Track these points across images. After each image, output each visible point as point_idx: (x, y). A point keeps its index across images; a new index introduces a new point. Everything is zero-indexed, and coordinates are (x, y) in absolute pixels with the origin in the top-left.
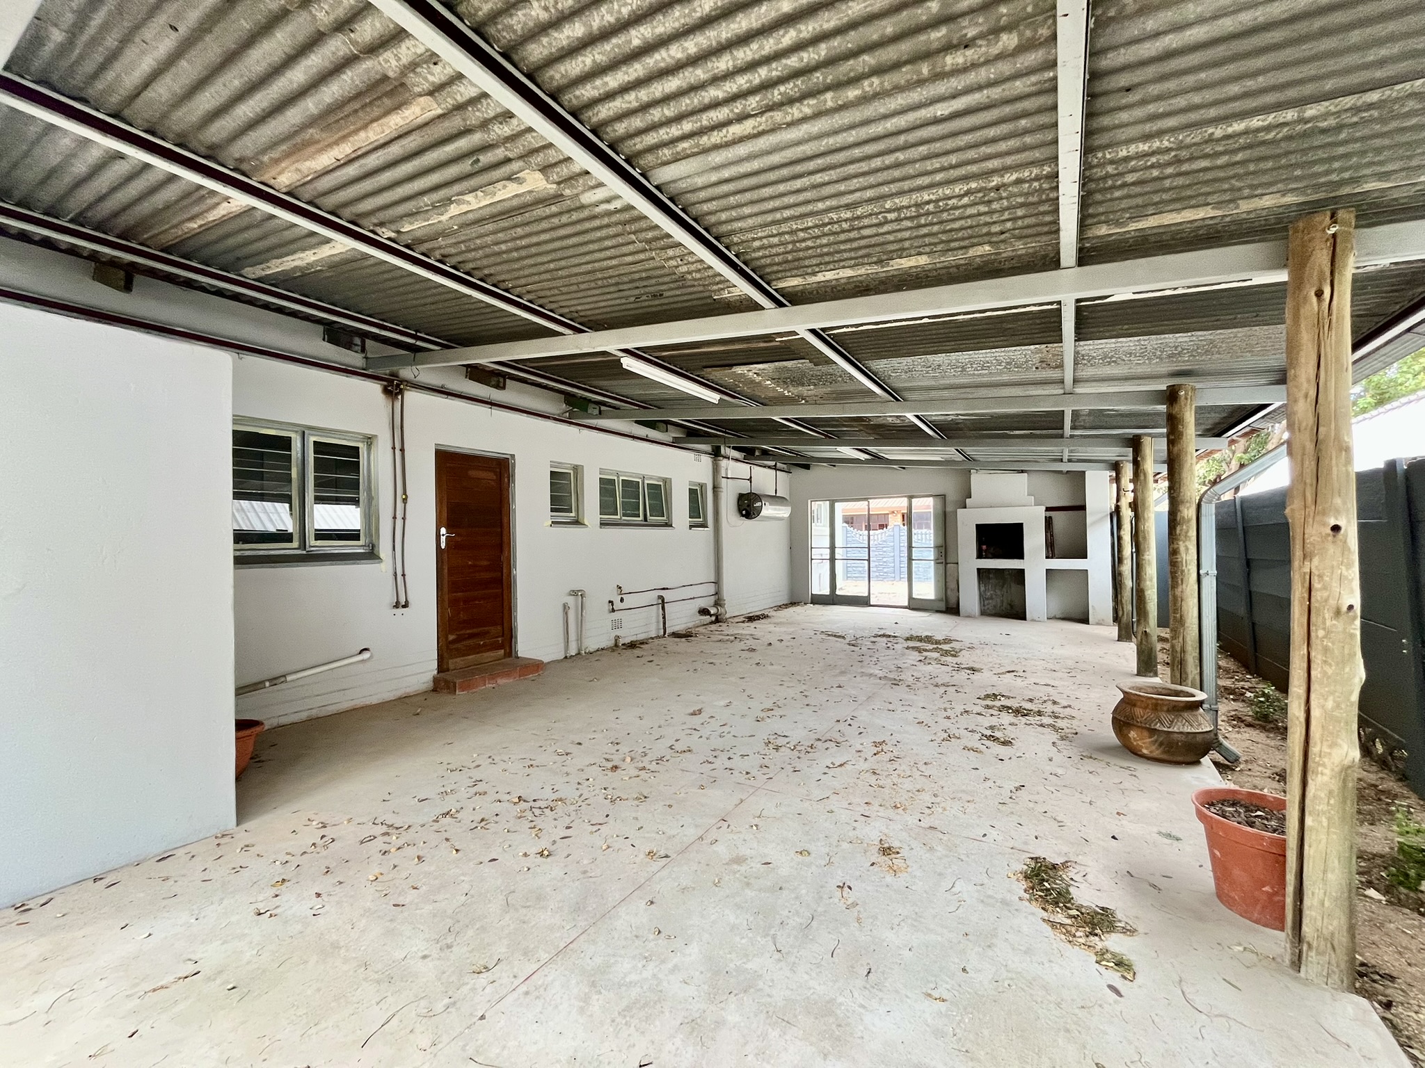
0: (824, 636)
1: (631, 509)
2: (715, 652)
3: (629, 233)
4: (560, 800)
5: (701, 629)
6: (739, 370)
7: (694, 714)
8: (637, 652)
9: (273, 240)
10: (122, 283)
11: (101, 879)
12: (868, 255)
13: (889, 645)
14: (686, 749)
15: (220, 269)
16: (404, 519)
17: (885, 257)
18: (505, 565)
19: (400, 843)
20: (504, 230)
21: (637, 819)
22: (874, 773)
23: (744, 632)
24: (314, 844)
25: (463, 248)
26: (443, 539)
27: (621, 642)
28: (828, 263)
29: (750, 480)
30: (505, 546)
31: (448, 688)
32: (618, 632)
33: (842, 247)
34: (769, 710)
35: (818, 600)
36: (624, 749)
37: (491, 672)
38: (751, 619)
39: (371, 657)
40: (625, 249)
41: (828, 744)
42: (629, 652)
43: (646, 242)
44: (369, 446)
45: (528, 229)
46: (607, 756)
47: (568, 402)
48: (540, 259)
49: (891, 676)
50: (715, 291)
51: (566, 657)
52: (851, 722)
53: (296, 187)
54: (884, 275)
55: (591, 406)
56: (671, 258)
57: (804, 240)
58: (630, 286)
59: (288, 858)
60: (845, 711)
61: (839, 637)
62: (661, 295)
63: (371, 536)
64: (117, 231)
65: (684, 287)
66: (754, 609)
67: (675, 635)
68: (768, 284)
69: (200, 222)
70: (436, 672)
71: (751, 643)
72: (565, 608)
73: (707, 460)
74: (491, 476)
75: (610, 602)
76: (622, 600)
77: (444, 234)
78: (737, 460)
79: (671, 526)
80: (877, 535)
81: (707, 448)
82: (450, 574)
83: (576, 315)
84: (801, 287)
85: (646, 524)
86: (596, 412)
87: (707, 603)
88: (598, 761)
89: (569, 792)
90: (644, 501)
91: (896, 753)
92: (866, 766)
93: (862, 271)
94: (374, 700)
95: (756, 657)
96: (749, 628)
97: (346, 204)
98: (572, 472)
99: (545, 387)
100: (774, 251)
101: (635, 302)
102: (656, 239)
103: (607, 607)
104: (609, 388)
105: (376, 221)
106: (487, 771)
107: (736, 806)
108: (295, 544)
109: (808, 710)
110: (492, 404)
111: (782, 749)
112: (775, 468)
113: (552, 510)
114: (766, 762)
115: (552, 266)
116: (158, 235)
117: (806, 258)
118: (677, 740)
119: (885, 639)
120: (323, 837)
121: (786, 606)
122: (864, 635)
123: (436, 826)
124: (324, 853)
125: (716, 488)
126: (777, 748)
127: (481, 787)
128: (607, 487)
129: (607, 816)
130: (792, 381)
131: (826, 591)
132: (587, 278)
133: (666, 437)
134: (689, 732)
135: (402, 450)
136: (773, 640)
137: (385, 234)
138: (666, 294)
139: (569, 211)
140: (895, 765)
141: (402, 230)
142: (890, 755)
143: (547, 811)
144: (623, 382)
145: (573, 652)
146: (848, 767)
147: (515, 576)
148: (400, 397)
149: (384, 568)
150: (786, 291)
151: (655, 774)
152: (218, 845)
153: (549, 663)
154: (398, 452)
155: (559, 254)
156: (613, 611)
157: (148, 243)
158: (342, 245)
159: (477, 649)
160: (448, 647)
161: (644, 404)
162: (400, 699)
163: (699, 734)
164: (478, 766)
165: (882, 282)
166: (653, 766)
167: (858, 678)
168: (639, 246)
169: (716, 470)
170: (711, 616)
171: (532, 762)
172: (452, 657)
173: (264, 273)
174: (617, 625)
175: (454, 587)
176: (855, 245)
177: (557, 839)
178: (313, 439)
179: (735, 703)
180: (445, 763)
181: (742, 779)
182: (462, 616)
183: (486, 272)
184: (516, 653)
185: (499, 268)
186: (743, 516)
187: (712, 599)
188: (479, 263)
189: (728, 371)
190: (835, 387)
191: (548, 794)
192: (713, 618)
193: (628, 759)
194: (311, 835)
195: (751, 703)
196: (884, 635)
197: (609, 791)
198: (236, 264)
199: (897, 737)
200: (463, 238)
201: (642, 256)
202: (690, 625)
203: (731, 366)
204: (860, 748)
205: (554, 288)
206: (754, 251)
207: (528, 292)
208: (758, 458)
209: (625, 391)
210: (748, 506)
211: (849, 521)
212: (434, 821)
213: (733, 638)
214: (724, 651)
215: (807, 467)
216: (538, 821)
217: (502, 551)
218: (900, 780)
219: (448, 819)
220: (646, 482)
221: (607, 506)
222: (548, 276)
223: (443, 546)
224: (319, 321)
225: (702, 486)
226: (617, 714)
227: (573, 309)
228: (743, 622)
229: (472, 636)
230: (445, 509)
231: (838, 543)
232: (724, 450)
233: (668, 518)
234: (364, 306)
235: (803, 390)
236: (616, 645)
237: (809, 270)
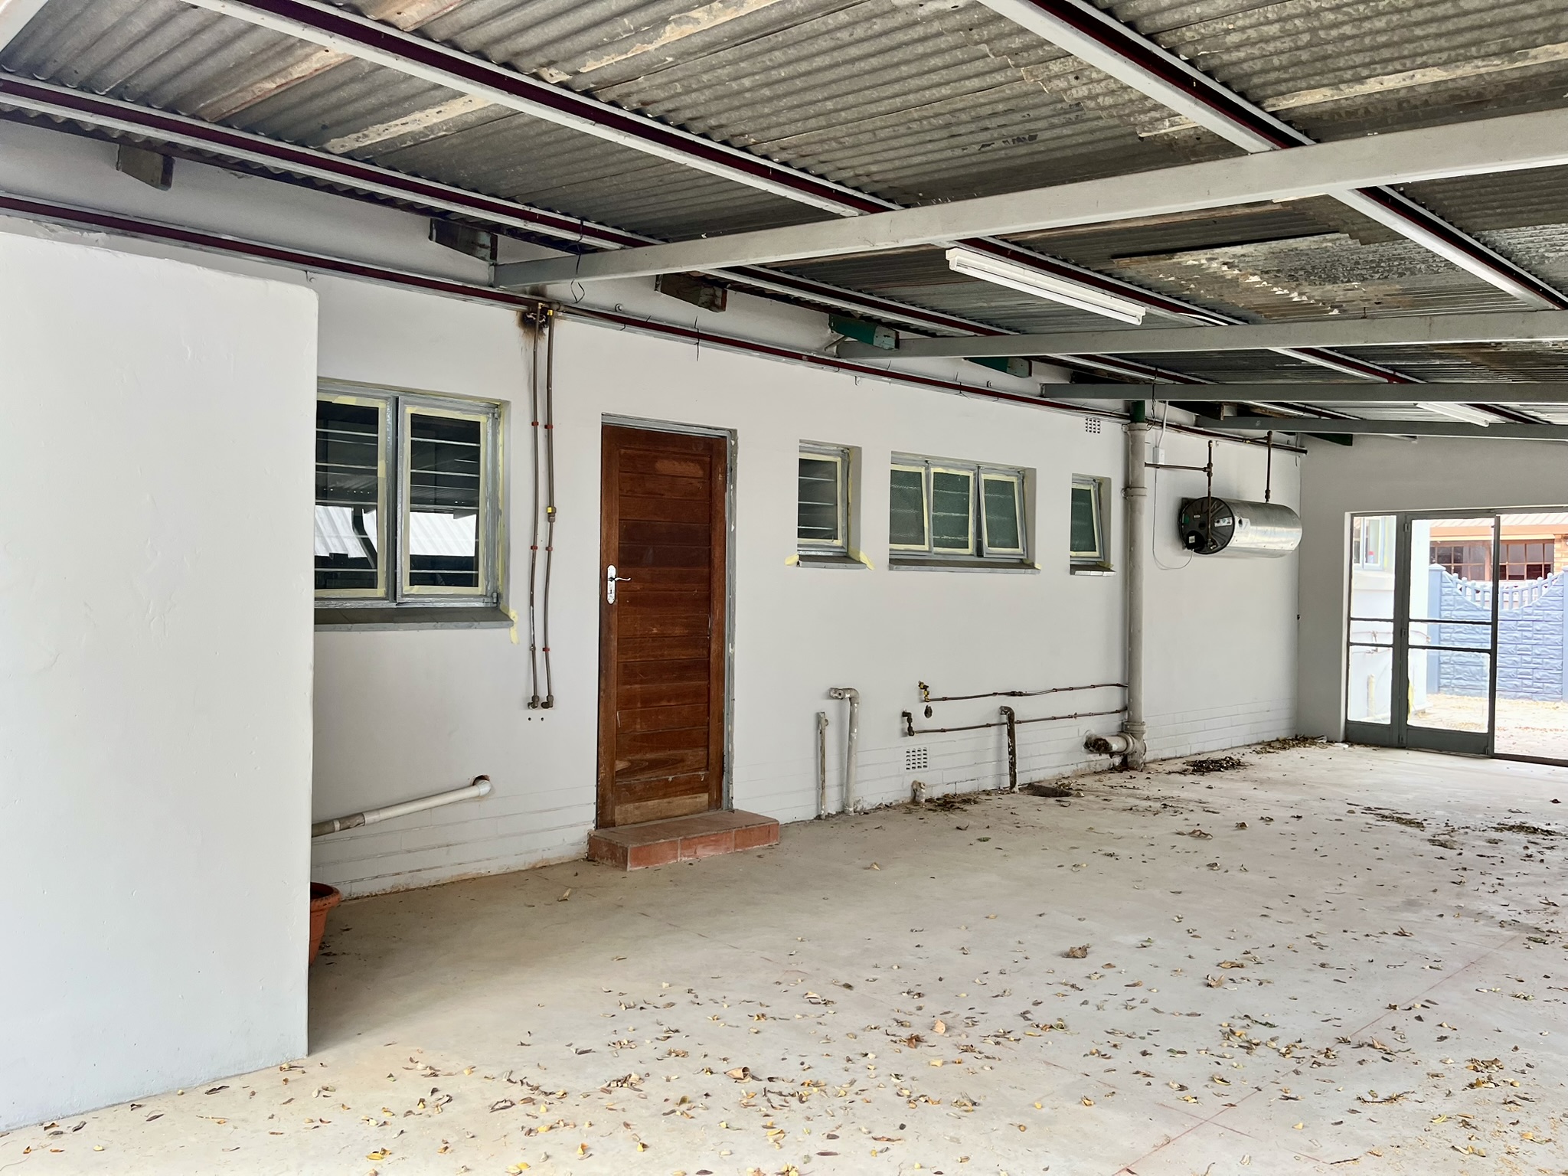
0: (1370, 819)
1: (952, 532)
2: (1118, 832)
3: (977, 43)
4: (816, 1085)
5: (1089, 782)
6: (1189, 259)
7: (1070, 955)
8: (955, 818)
9: (381, 97)
10: (159, 174)
11: (140, 1106)
12: (1477, 43)
13: (1532, 850)
14: (1054, 1022)
15: (295, 144)
16: (549, 549)
17: (1518, 43)
18: (714, 636)
19: (551, 1118)
20: (751, 56)
21: (958, 1141)
22: (1466, 1124)
23: (1184, 795)
24: (422, 1101)
25: (679, 90)
26: (611, 585)
27: (925, 794)
28: (1385, 61)
29: (1208, 470)
30: (716, 604)
31: (613, 857)
32: (920, 776)
33: (1418, 32)
34: (1233, 965)
35: (1361, 736)
36: (930, 1005)
37: (684, 832)
38: (1202, 767)
39: (491, 790)
40: (967, 69)
41: (1365, 1053)
42: (940, 818)
43: (1009, 55)
44: (496, 420)
45: (792, 52)
46: (901, 1017)
47: (836, 327)
48: (808, 97)
49: (1531, 920)
50: (1143, 125)
51: (819, 817)
52: (1422, 1012)
53: (429, 23)
54: (1517, 74)
55: (881, 331)
56: (1057, 76)
57: (1335, 25)
58: (973, 127)
59: (386, 1116)
60: (1409, 988)
61: (1410, 823)
62: (1034, 137)
63: (495, 578)
64: (164, 102)
65: (1079, 120)
66: (1212, 746)
67: (1036, 789)
68: (1257, 104)
69: (280, 81)
70: (592, 826)
71: (1199, 818)
72: (820, 721)
73: (1112, 430)
74: (693, 470)
75: (905, 714)
76: (928, 712)
77: (650, 71)
78: (1179, 427)
79: (1031, 566)
80: (1517, 593)
81: (1117, 404)
82: (621, 650)
83: (865, 179)
84: (1330, 105)
85: (980, 561)
86: (890, 342)
87: (1104, 727)
88: (883, 1022)
89: (829, 1071)
90: (977, 517)
91: (1520, 1089)
92: (1449, 1107)
93: (1467, 70)
94: (494, 868)
95: (1209, 851)
96: (1195, 788)
97: (498, 40)
98: (839, 460)
99: (797, 301)
100: (1271, 47)
101: (980, 152)
102: (1027, 48)
103: (900, 724)
104: (918, 300)
105: (543, 60)
106: (684, 1016)
107: (1157, 1148)
108: (380, 591)
109: (1324, 978)
110: (699, 336)
111: (1258, 1050)
112: (1268, 443)
113: (801, 534)
114: (1222, 1071)
115: (829, 105)
116: (217, 102)
117: (1339, 55)
118: (1037, 1004)
119: (1522, 837)
120: (434, 1091)
121: (1284, 744)
122: (1471, 823)
123: (607, 1100)
124: (437, 1117)
125: (1130, 488)
126: (1249, 1047)
127: (677, 1043)
128: (904, 486)
129: (902, 1127)
130: (1308, 274)
131: (1381, 714)
132: (892, 119)
133: (1029, 385)
134: (1062, 989)
135: (548, 427)
136: (1251, 817)
137: (553, 78)
138: (1042, 136)
139: (868, 19)
140: (1517, 1113)
141: (582, 70)
142: (1506, 1091)
143: (794, 1102)
144: (943, 288)
145: (832, 807)
146: (1407, 1105)
147: (732, 657)
148: (546, 331)
149: (514, 636)
150: (1297, 113)
151: (991, 1062)
152: (286, 1080)
153: (787, 825)
154: (541, 431)
155: (845, 86)
156: (911, 732)
157: (202, 114)
158: (482, 98)
159: (667, 790)
160: (613, 783)
161: (987, 327)
162: (534, 869)
163: (1079, 997)
164: (672, 1005)
165: (1511, 87)
166: (989, 1047)
167: (1449, 919)
168: (993, 61)
169: (1131, 451)
170: (1112, 754)
171: (764, 1010)
172: (620, 801)
173: (357, 145)
174: (918, 760)
175: (628, 673)
176: (1450, 26)
177: (813, 1153)
178: (410, 410)
179: (1159, 942)
180: (616, 992)
181: (1172, 1097)
182: (639, 728)
183: (713, 122)
184: (730, 800)
185: (735, 115)
186: (1189, 546)
187: (1115, 721)
188: (702, 110)
189: (1164, 262)
190: (1407, 282)
191: (791, 1070)
192: (1117, 760)
193: (940, 1028)
194: (413, 1087)
195: (1195, 947)
196: (1521, 828)
197: (905, 1082)
198: (318, 138)
199: (1527, 1054)
200: (680, 75)
201: (999, 77)
202: (1067, 771)
203: (1172, 252)
204: (1439, 1068)
205: (829, 139)
206: (1228, 50)
207: (783, 149)
208: (1229, 423)
209: (950, 304)
210: (1203, 525)
211: (1449, 556)
212: (605, 1091)
213: (1158, 805)
214: (1136, 831)
215: (1346, 440)
216: (778, 1116)
217: (709, 610)
218: (1526, 1146)
219: (625, 1092)
220: (983, 477)
221: (904, 526)
222: (822, 121)
223: (611, 599)
224: (427, 211)
225: (1101, 484)
226: (918, 938)
227: (860, 171)
228: (1183, 772)
229: (654, 765)
230: (615, 532)
231: (1418, 607)
232: (1153, 407)
233: (1026, 549)
234: (503, 186)
235: (1335, 291)
236: (914, 801)
237: (1348, 75)
